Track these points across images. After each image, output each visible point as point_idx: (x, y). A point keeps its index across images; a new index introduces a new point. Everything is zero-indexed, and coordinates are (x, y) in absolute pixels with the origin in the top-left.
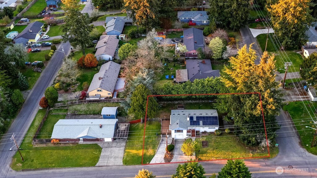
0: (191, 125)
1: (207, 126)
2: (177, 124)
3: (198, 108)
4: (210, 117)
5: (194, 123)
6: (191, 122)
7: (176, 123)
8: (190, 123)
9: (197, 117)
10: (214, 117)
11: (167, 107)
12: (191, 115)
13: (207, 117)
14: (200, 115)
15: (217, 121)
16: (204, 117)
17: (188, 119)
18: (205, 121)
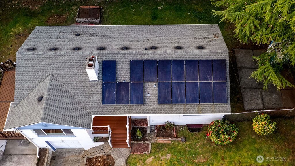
0: (103, 103)
1: (177, 107)
2: (40, 99)
3: (148, 19)
4: (192, 63)
5: (118, 93)
6: (105, 87)
7: (33, 96)
8: (100, 92)
9: (134, 64)
10: (210, 61)
11: (42, 13)
12: (107, 55)
13: (179, 63)
14: (149, 55)
15: (225, 83)
16: (164, 64)
17: (93, 75)
18: (168, 86)
